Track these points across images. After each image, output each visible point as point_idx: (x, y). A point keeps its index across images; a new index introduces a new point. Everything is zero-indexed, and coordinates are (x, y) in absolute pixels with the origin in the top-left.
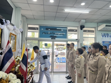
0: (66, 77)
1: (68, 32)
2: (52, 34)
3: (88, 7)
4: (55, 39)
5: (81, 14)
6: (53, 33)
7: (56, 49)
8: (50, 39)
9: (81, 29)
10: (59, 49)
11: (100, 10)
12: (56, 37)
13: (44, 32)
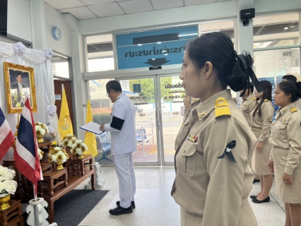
2: (152, 53)
4: (160, 68)
6: (156, 49)
7: (166, 98)
8: (147, 69)
9: (246, 23)
10: (176, 97)
13: (130, 52)
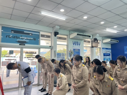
0: (39, 90)
1: (41, 38)
3: (66, 15)
4: (25, 45)
5: (57, 20)
7: (25, 57)
8: (18, 44)
9: (55, 36)
10: (30, 57)
11: (75, 19)
12: (25, 42)
